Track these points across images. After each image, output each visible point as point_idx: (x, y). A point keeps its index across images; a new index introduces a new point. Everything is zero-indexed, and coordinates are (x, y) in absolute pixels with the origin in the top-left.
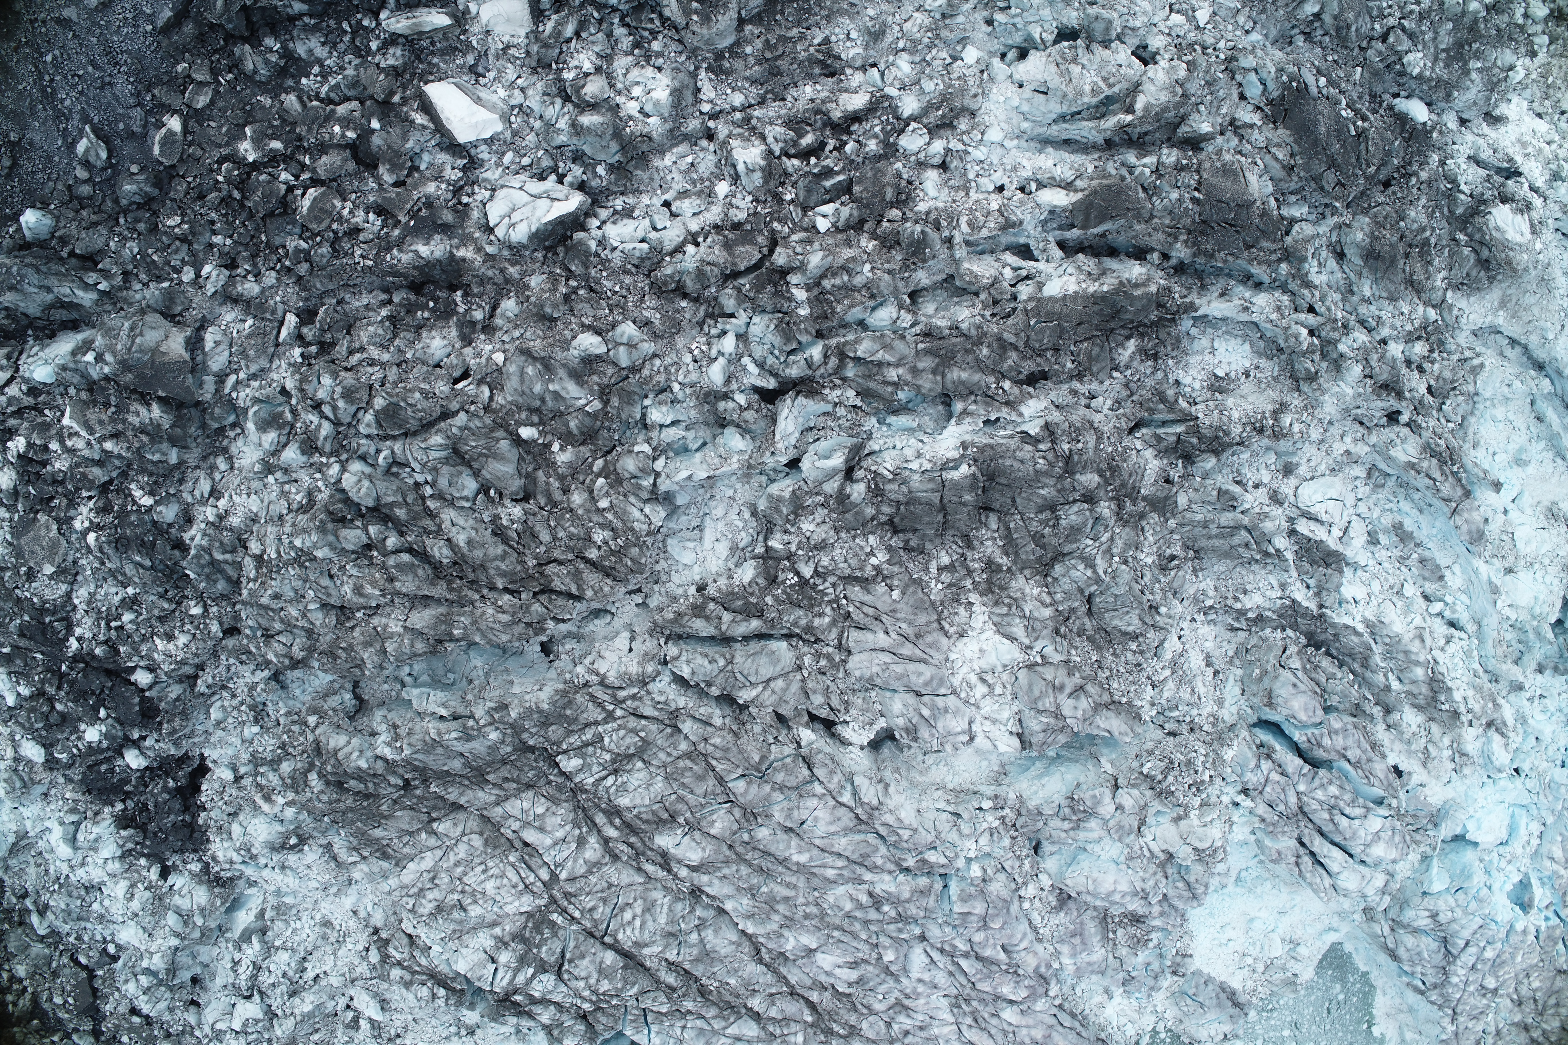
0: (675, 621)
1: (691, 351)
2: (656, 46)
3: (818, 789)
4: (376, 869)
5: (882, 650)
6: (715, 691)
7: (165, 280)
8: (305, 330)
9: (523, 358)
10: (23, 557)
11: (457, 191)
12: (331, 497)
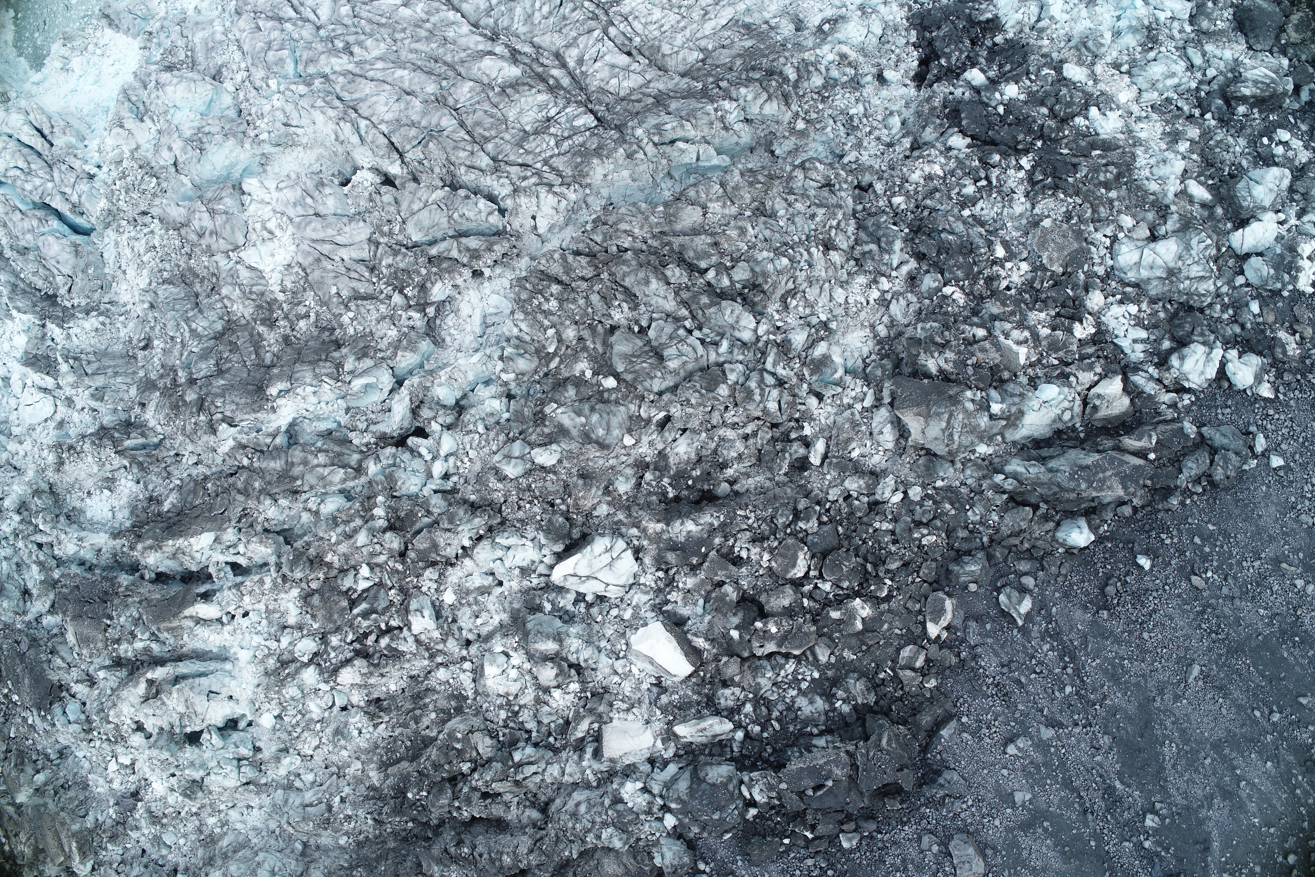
0: (492, 244)
1: (470, 460)
2: (503, 714)
3: (383, 127)
4: (756, 15)
5: (345, 246)
6: (462, 192)
7: (941, 489)
8: (802, 451)
9: (607, 442)
10: (1073, 231)
11: (671, 583)
12: (765, 307)
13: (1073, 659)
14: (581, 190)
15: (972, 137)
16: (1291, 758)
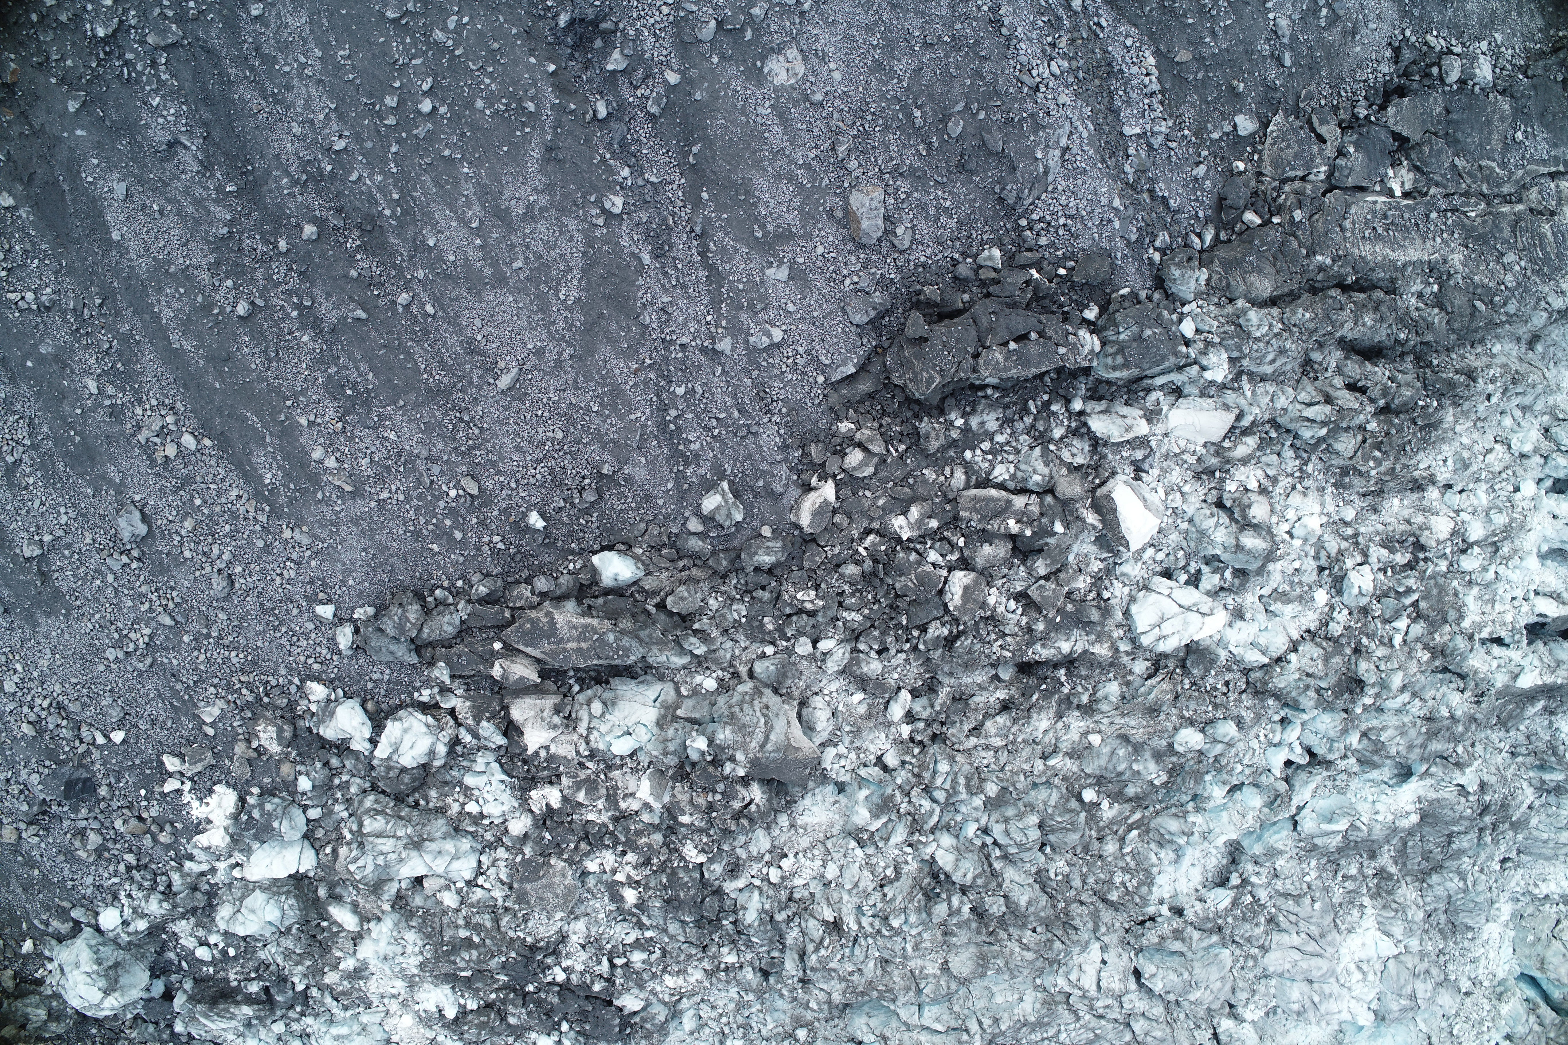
2: (1309, 468)
5: (1291, 948)
6: (1170, 998)
8: (915, 707)
9: (1118, 742)
10: (529, 902)
11: (1097, 583)
12: (921, 870)
13: (662, 425)
14: (1046, 984)
15: (610, 1003)
16: (392, 240)
